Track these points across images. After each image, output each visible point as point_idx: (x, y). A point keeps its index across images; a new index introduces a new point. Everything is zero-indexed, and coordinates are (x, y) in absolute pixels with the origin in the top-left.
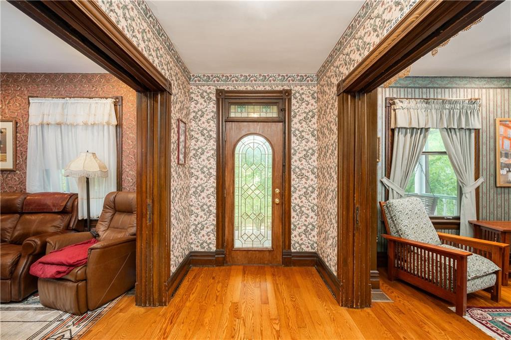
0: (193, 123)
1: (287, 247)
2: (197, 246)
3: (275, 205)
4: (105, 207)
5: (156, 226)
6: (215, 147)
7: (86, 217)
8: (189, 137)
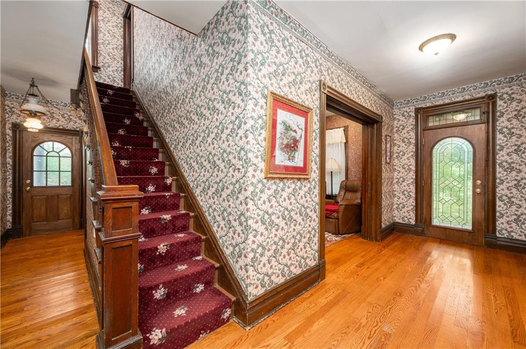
0: (396, 135)
1: (491, 232)
2: (399, 219)
3: (476, 194)
4: (340, 188)
5: (374, 197)
6: (414, 150)
7: (330, 193)
8: (393, 145)
